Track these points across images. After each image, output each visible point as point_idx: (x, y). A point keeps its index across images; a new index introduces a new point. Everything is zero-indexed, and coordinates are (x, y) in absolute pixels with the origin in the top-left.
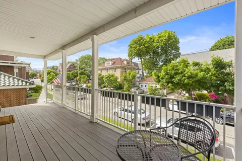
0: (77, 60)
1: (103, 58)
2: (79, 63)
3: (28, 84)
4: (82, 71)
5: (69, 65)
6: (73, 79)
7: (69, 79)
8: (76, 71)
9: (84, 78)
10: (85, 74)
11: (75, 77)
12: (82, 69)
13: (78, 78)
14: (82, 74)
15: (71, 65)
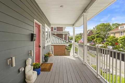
0: (94, 28)
1: (116, 24)
2: (96, 29)
3: (66, 43)
4: (98, 35)
5: (89, 32)
6: (91, 41)
7: (89, 41)
8: (93, 35)
9: (99, 40)
10: (100, 37)
11: (93, 39)
12: (98, 34)
13: (95, 40)
14: (97, 37)
15: (90, 32)
